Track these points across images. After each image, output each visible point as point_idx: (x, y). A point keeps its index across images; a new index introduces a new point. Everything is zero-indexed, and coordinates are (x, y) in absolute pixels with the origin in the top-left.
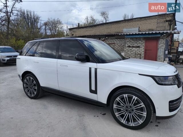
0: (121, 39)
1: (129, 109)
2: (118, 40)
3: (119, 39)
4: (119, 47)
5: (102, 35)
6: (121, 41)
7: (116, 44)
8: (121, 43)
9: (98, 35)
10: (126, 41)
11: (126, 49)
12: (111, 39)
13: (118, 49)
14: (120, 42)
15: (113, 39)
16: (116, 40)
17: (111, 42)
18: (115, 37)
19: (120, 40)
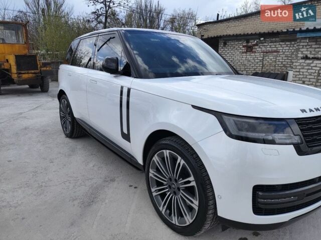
0: (293, 43)
1: (173, 186)
2: (287, 43)
3: (288, 41)
4: (288, 59)
5: (252, 34)
6: (294, 46)
7: (280, 53)
8: (293, 51)
9: (244, 35)
10: (299, 45)
11: (297, 64)
12: (271, 42)
13: (284, 63)
14: (291, 48)
15: (275, 42)
16: (281, 43)
17: (270, 47)
18: (279, 37)
19: (291, 44)
